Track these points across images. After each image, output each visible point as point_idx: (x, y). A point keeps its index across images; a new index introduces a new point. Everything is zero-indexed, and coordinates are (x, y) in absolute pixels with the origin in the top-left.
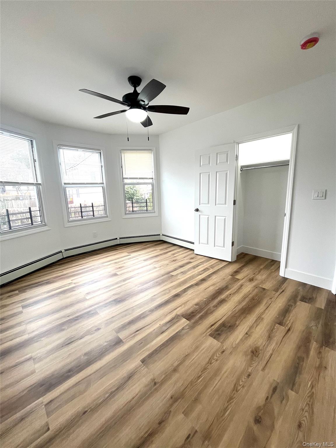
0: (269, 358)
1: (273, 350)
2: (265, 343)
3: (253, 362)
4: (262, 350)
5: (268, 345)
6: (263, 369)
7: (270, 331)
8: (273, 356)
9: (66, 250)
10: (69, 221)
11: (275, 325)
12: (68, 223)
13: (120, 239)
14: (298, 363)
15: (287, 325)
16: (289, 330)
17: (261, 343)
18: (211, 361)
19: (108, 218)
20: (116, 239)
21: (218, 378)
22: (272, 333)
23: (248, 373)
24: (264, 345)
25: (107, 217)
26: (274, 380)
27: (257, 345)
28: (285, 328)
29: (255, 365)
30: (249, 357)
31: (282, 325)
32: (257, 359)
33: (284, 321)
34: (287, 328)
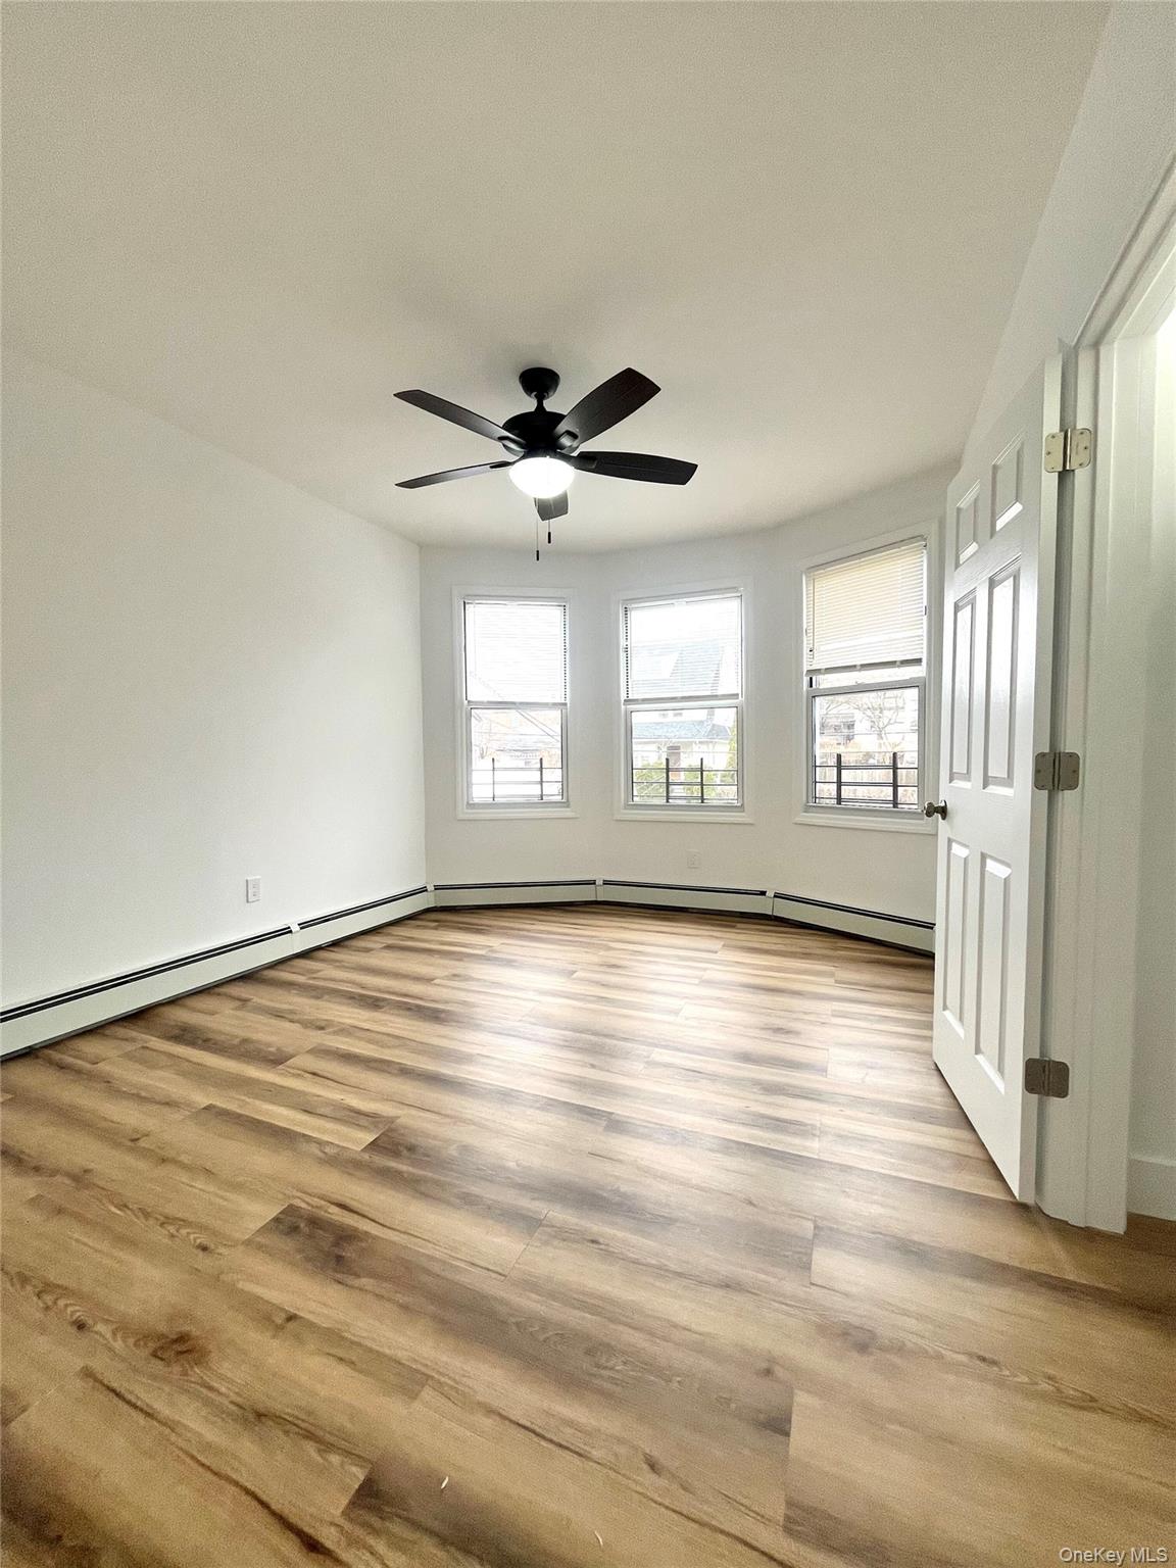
0: (134, 1400)
1: (171, 1425)
2: (223, 1390)
3: (131, 1341)
4: (186, 1374)
5: (207, 1402)
6: (88, 1373)
7: (303, 1425)
8: (141, 1420)
9: (606, 883)
10: (627, 806)
11: (359, 1459)
12: (625, 809)
13: (775, 896)
14: (59, 1538)
15: (353, 1542)
16: (312, 1546)
17: (230, 1374)
18: (171, 1224)
19: (743, 814)
20: (763, 893)
21: (105, 1246)
22: (287, 1433)
23: (90, 1322)
24: (211, 1388)
25: (741, 808)
26: (24, 1410)
27: (214, 1356)
28: (332, 1524)
29: (118, 1345)
30: (162, 1328)
31: (353, 1504)
32: (145, 1353)
33: (397, 1528)
34: (328, 1537)
